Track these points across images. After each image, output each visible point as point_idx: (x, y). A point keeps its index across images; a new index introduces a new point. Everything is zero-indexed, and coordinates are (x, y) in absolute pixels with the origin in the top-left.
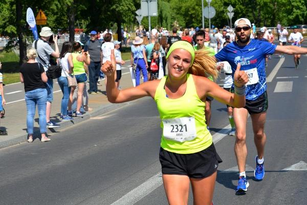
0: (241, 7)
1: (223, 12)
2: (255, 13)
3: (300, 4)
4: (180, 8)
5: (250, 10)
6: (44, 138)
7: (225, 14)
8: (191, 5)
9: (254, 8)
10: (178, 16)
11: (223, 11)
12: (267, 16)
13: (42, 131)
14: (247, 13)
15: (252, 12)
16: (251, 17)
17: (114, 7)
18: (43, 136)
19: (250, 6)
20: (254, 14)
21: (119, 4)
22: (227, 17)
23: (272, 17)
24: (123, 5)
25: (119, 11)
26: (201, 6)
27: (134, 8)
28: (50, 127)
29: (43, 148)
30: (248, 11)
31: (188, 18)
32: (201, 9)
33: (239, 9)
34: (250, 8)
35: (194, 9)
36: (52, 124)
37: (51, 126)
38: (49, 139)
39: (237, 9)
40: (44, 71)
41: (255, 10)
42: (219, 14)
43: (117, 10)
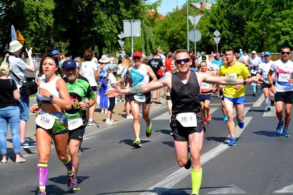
0: (228, 32)
1: (209, 38)
2: (242, 38)
3: (290, 29)
4: (165, 33)
5: (238, 35)
6: (18, 159)
7: (211, 40)
8: (176, 29)
9: (242, 34)
10: (162, 41)
11: (210, 36)
12: (255, 42)
13: (16, 151)
14: (234, 39)
15: (239, 38)
16: (238, 43)
17: (96, 29)
18: (18, 156)
19: (237, 31)
20: (241, 40)
21: (101, 26)
22: (213, 43)
23: (260, 43)
24: (104, 27)
25: (100, 32)
26: (187, 31)
27: (116, 31)
28: (25, 147)
29: (18, 169)
30: (236, 36)
31: (172, 44)
32: (186, 34)
33: (225, 35)
34: (237, 33)
35: (179, 34)
36: (27, 144)
37: (27, 146)
38: (24, 160)
39: (224, 35)
40: (16, 88)
41: (243, 35)
42: (204, 40)
43: (98, 32)
